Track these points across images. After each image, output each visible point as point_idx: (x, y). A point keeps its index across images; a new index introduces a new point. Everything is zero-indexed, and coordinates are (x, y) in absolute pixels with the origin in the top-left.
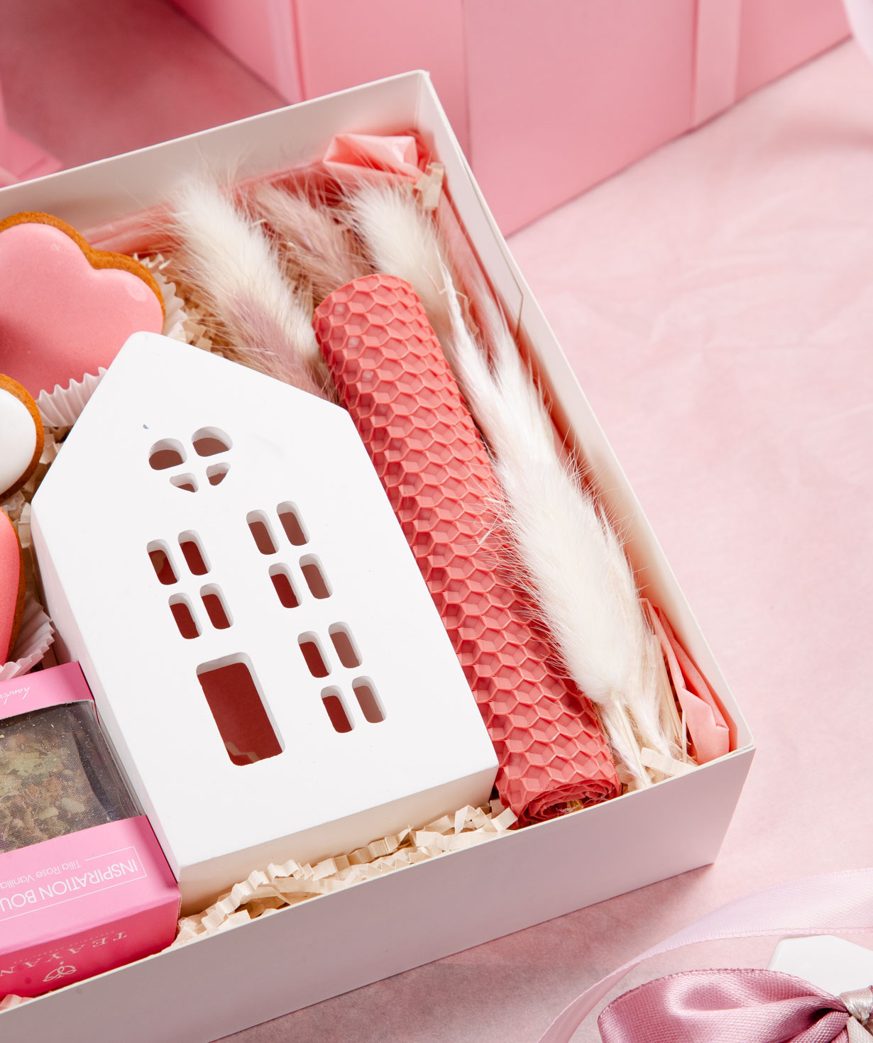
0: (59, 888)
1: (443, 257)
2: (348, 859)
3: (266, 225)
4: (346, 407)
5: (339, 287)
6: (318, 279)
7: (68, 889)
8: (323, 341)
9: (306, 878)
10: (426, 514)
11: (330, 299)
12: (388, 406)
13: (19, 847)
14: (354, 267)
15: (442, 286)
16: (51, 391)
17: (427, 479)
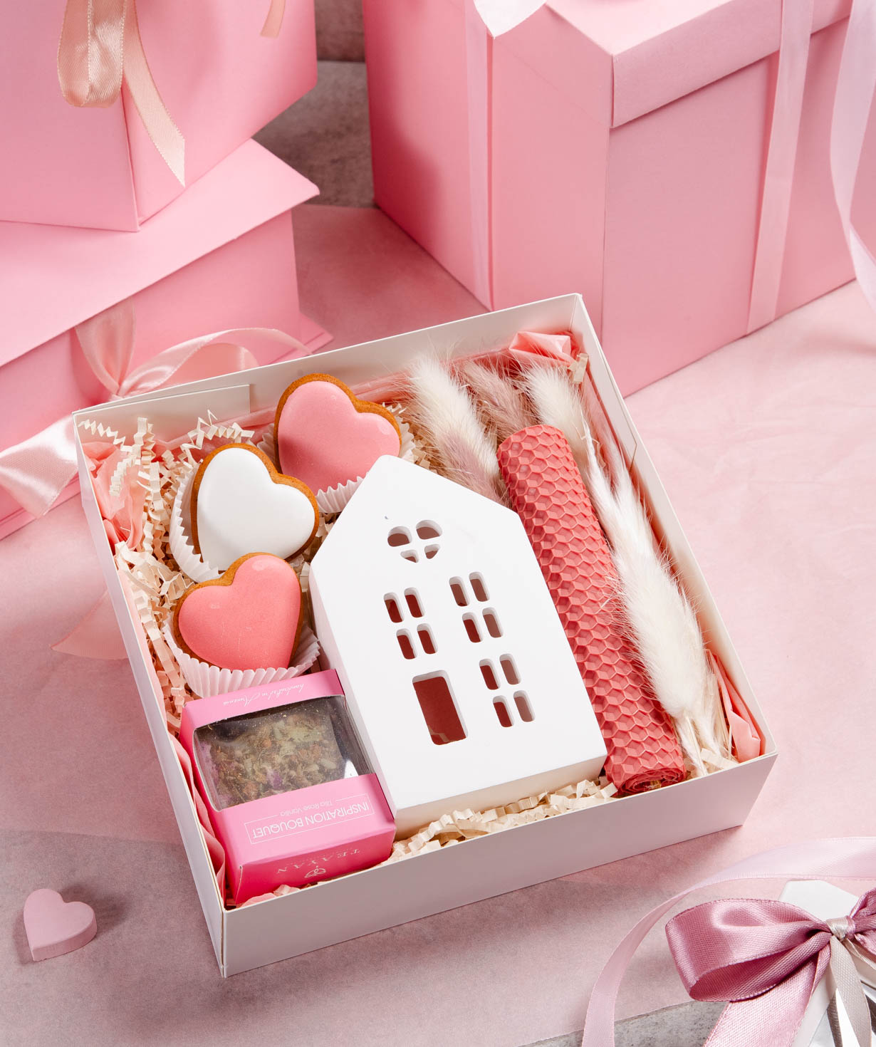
0: (318, 818)
1: (584, 415)
2: (504, 810)
3: (469, 388)
4: (516, 511)
5: (516, 432)
6: (501, 425)
7: (324, 820)
8: (503, 466)
9: (477, 821)
10: (566, 585)
11: (510, 439)
12: (544, 512)
13: (293, 790)
14: (525, 418)
15: (583, 434)
16: (325, 491)
17: (569, 562)
